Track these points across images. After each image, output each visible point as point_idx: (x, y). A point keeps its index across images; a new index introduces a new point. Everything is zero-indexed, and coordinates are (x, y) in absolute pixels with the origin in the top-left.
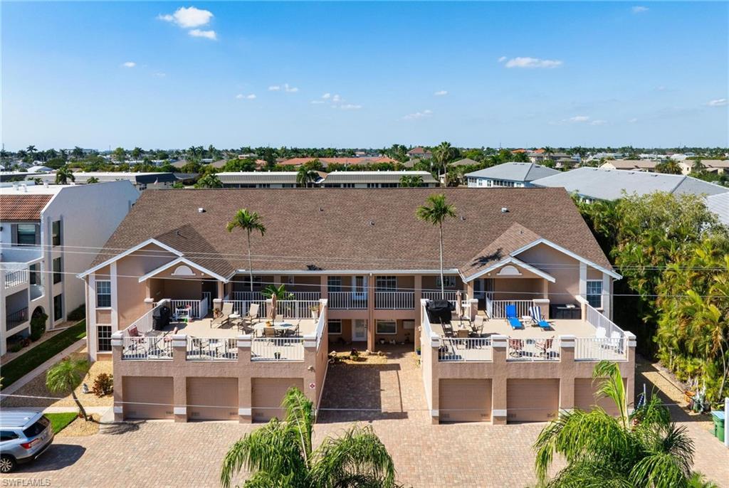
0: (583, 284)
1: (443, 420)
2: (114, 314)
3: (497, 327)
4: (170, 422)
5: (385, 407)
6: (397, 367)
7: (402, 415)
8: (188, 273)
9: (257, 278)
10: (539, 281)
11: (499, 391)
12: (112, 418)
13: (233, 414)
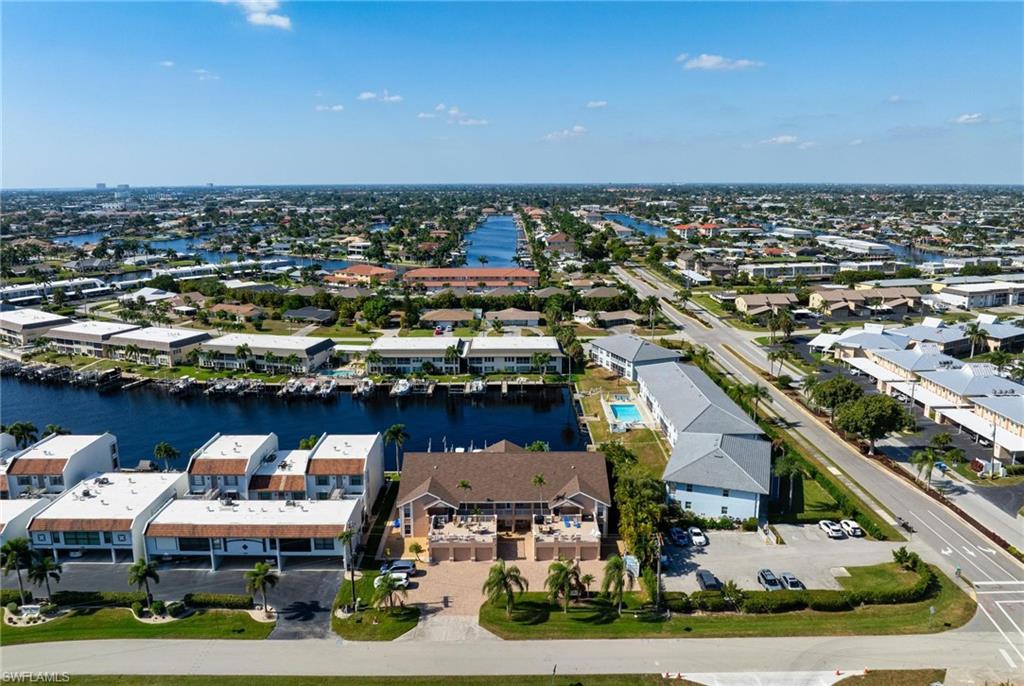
0: (596, 508)
1: (538, 560)
2: (412, 521)
3: (560, 525)
4: (448, 562)
5: (519, 556)
6: (523, 539)
7: (524, 558)
8: (443, 506)
9: (469, 505)
10: (578, 508)
11: (556, 551)
12: (428, 561)
13: (469, 559)
